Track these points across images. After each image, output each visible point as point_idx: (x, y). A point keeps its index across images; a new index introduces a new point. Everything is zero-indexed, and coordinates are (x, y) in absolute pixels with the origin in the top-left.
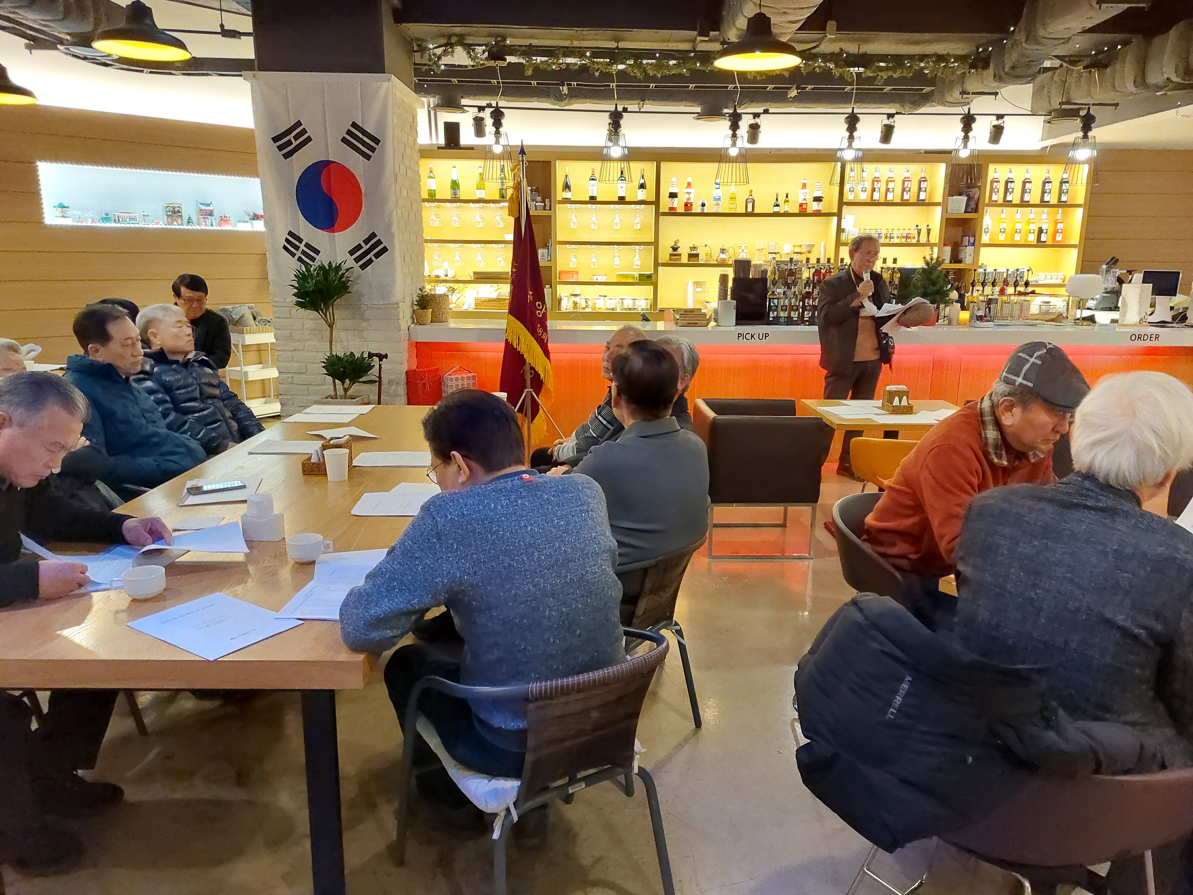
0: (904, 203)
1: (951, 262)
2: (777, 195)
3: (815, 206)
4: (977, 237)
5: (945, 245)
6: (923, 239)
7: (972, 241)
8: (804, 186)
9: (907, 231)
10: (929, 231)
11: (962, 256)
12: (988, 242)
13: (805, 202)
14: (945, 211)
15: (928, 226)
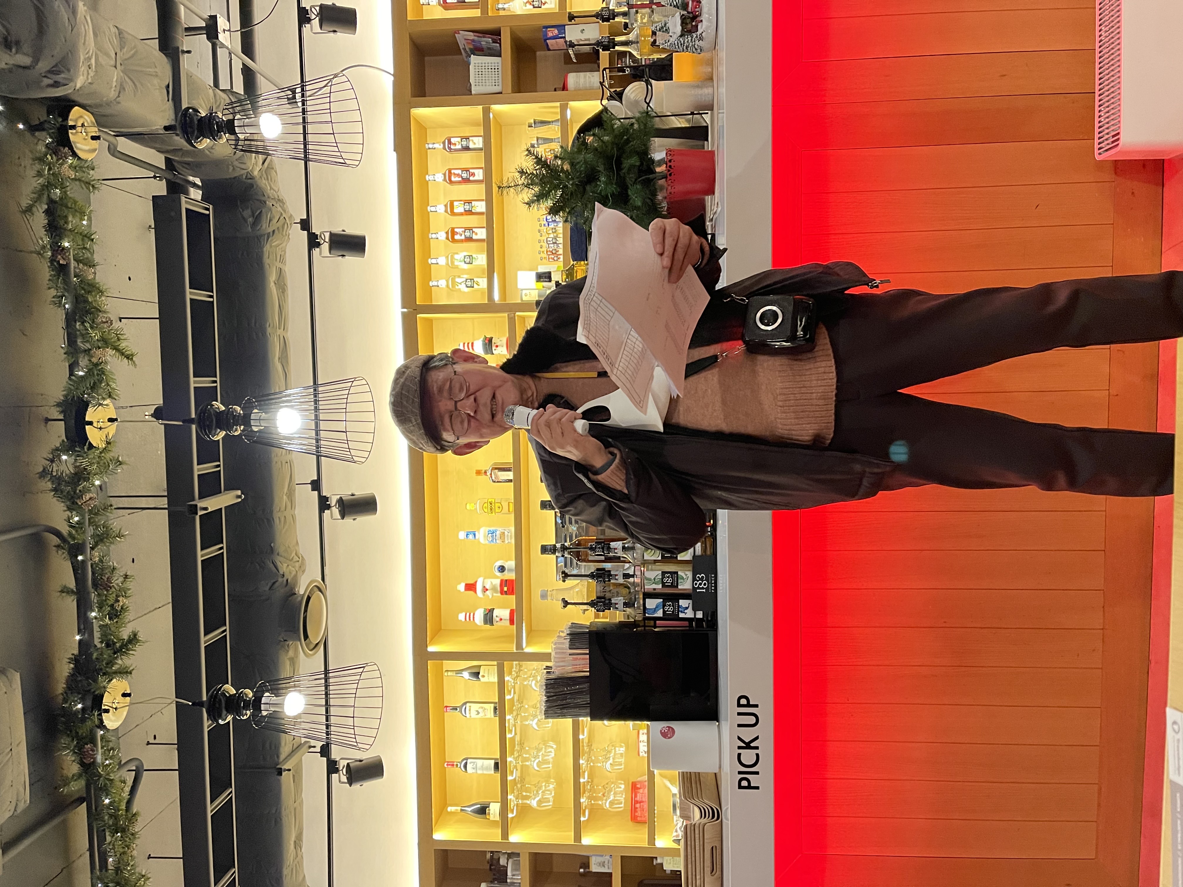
4: (547, 23)
5: (564, 88)
7: (556, 32)
10: (538, 123)
11: (584, 47)
14: (497, 97)
15: (530, 126)
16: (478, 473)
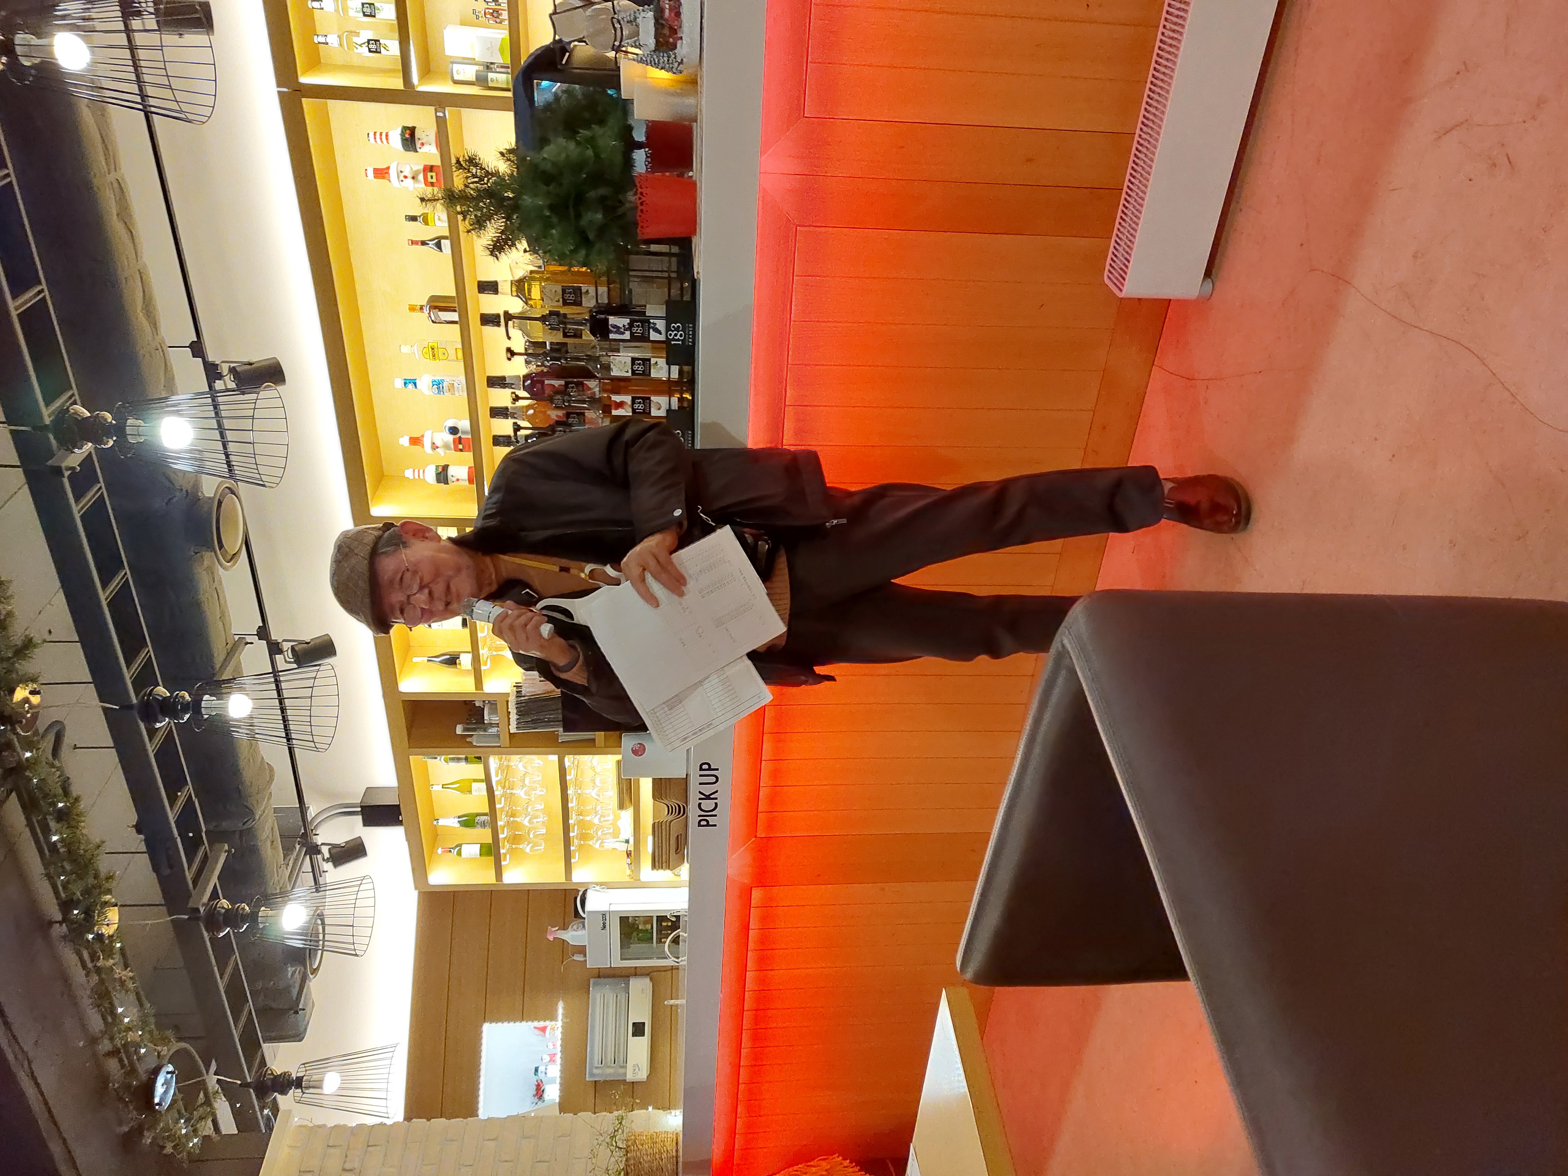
8: (381, 173)
13: (421, 177)
16: (412, 309)
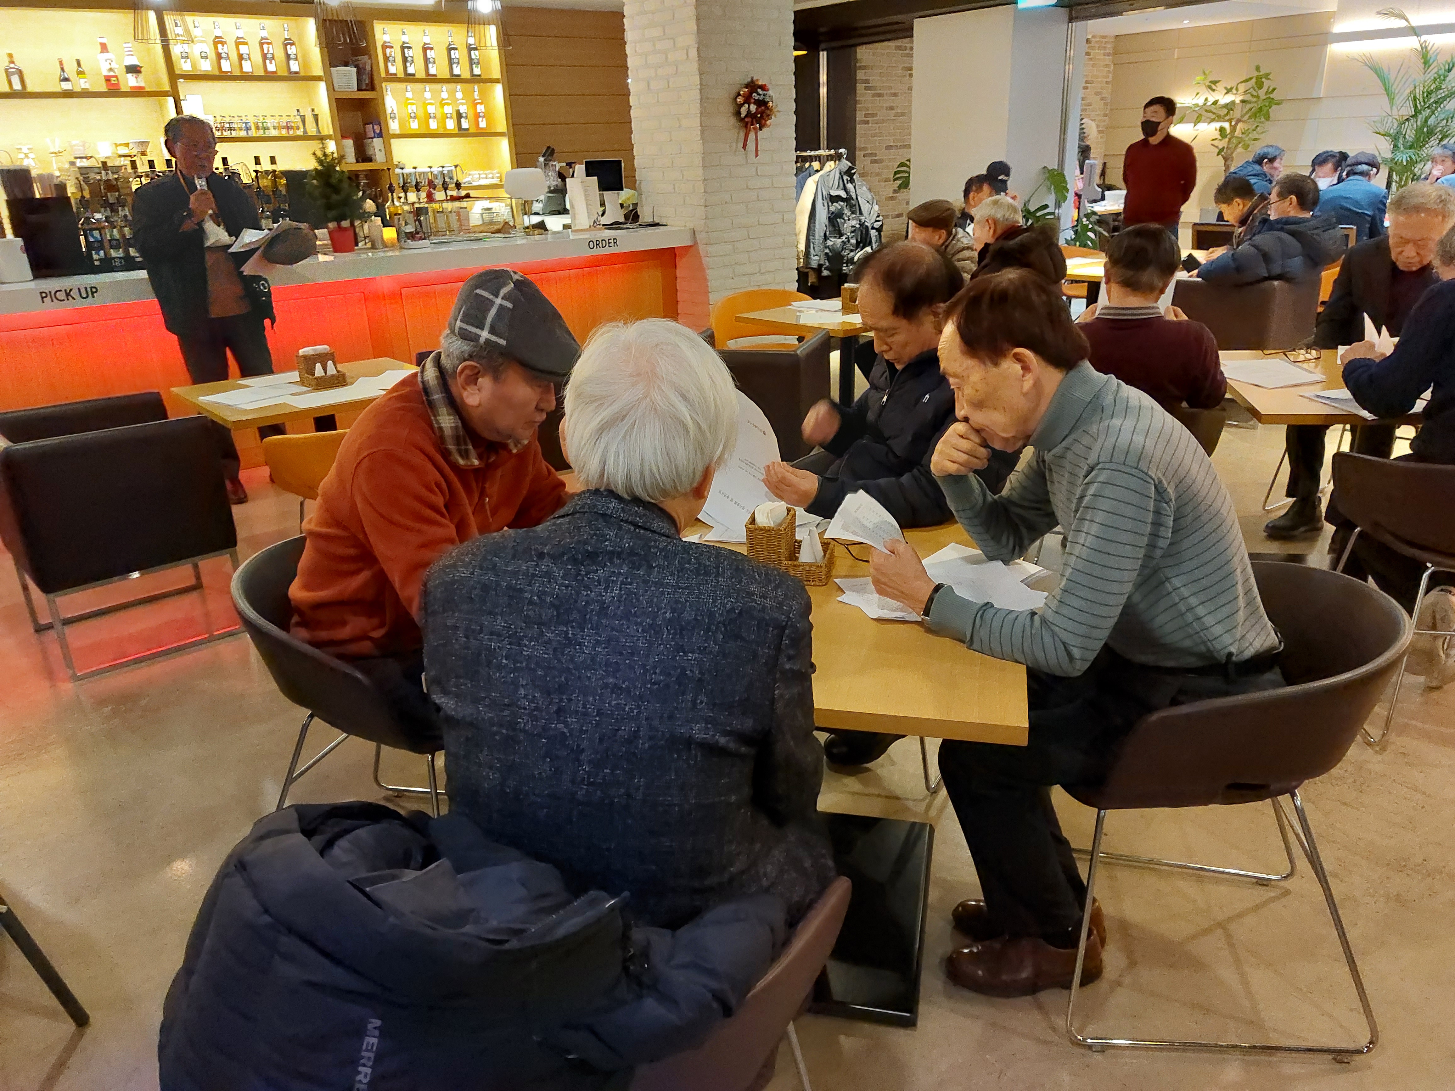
0: (270, 77)
1: (358, 162)
2: (61, 63)
3: (132, 81)
4: (382, 124)
5: (343, 137)
6: (312, 130)
7: (378, 132)
8: (104, 48)
9: (285, 119)
10: (316, 117)
11: (370, 152)
12: (398, 132)
13: (112, 74)
14: (331, 88)
15: (313, 110)
16: (10, 56)
